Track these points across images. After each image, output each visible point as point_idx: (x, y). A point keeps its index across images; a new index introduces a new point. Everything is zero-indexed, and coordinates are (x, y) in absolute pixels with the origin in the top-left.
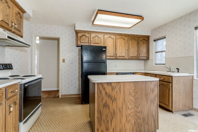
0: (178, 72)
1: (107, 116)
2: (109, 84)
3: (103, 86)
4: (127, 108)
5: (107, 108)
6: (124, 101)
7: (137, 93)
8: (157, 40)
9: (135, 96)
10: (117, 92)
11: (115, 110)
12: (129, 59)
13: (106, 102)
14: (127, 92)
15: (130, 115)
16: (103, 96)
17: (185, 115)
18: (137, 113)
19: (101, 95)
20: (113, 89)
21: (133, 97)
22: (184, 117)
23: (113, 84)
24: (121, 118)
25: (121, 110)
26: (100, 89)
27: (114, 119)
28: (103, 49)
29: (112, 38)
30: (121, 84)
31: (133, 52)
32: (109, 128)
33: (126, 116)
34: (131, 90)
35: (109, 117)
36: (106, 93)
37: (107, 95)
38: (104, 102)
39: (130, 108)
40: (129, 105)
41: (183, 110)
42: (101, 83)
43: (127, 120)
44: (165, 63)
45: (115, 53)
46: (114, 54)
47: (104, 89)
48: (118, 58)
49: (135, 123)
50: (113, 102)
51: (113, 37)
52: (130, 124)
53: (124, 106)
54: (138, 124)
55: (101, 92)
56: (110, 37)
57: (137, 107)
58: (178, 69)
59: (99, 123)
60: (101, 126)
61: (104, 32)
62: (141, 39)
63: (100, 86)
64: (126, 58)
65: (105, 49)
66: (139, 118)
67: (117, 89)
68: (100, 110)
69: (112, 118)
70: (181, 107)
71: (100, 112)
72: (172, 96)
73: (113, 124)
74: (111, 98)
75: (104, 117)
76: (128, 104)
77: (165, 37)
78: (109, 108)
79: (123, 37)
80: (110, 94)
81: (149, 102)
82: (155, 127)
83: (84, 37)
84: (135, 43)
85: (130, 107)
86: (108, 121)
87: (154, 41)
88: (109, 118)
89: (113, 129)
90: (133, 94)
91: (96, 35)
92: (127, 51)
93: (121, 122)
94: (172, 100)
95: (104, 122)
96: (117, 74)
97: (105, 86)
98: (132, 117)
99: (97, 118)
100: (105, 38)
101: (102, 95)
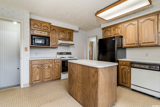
6: (77, 76)
11: (74, 80)
28: (113, 39)
30: (76, 65)
33: (78, 86)
34: (80, 70)
39: (80, 82)
46: (136, 41)
48: (142, 45)
49: (82, 95)
52: (79, 93)
53: (77, 80)
57: (83, 84)
65: (114, 39)
83: (107, 32)
90: (81, 73)
91: (116, 27)
98: (80, 89)
100: (125, 27)
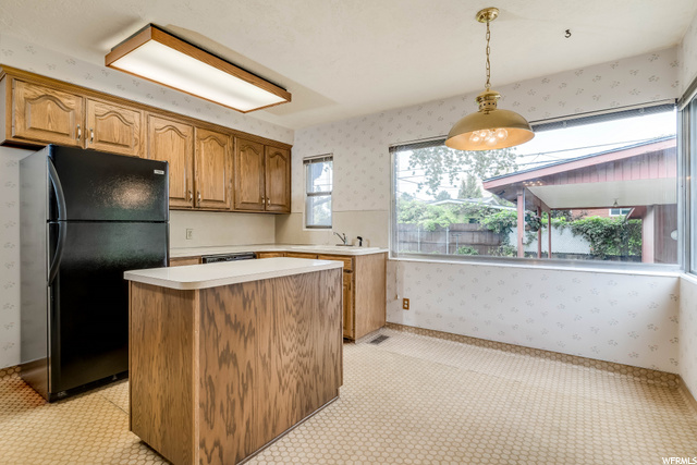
0: (361, 245)
1: (230, 390)
2: (236, 290)
3: (217, 297)
4: (282, 350)
5: (231, 364)
6: (275, 334)
7: (302, 304)
8: (313, 161)
9: (298, 313)
10: (256, 310)
11: (253, 366)
12: (237, 211)
13: (228, 346)
14: (280, 306)
15: (287, 367)
16: (219, 328)
17: (376, 341)
18: (304, 356)
19: (212, 327)
20: (246, 301)
21: (294, 316)
22: (374, 346)
23: (245, 288)
24: (267, 381)
25: (267, 359)
26: (208, 310)
27: (250, 392)
28: (156, 172)
29: (180, 133)
30: (268, 286)
31: (249, 189)
32: (235, 426)
33: (279, 374)
34: (289, 298)
35: (236, 392)
36: (228, 318)
37: (231, 322)
38: (221, 349)
39: (287, 349)
40: (285, 341)
41: (371, 333)
42: (213, 289)
43: (281, 384)
44: (329, 224)
45: (191, 189)
46: (188, 192)
47: (222, 306)
48: (202, 204)
49: (298, 384)
50: (246, 341)
51: (182, 128)
52: (287, 392)
53: (274, 347)
54: (305, 387)
55: (212, 318)
56: (173, 128)
57: (303, 342)
58: (360, 238)
59: (206, 419)
60: (212, 428)
61: (148, 106)
62: (272, 151)
63: (211, 298)
64: (228, 205)
65: (162, 173)
66: (306, 370)
67: (257, 301)
68: (210, 377)
69: (245, 390)
70: (368, 325)
71: (209, 384)
72: (354, 303)
73: (247, 407)
74: (242, 331)
75: (221, 396)
76: (284, 337)
77: (331, 158)
78: (236, 364)
79: (220, 136)
80: (238, 320)
81: (327, 322)
82: (336, 381)
83: (49, 105)
84: (255, 161)
85: (288, 345)
86: (233, 403)
87: (305, 162)
88: (235, 396)
89: (248, 423)
90: (294, 309)
91: (114, 109)
92: (231, 185)
93: (266, 395)
94: (354, 312)
95: (222, 411)
96: (204, 260)
97: (226, 295)
98: (291, 372)
99: (201, 405)
100: (152, 129)
101: (215, 326)
